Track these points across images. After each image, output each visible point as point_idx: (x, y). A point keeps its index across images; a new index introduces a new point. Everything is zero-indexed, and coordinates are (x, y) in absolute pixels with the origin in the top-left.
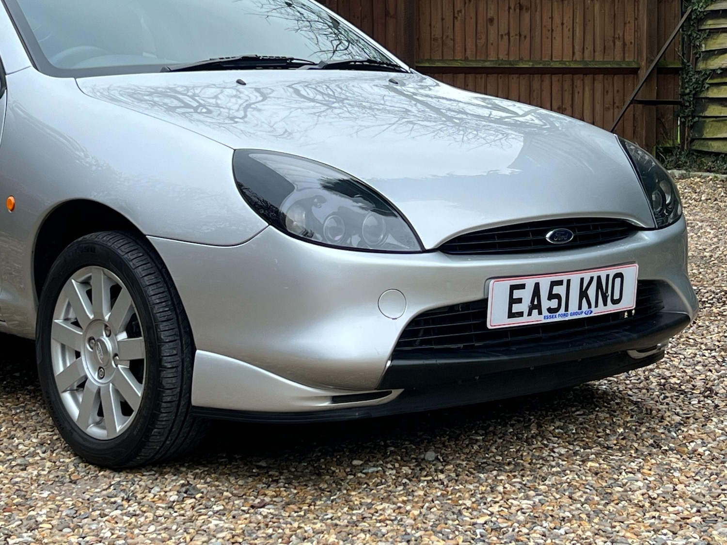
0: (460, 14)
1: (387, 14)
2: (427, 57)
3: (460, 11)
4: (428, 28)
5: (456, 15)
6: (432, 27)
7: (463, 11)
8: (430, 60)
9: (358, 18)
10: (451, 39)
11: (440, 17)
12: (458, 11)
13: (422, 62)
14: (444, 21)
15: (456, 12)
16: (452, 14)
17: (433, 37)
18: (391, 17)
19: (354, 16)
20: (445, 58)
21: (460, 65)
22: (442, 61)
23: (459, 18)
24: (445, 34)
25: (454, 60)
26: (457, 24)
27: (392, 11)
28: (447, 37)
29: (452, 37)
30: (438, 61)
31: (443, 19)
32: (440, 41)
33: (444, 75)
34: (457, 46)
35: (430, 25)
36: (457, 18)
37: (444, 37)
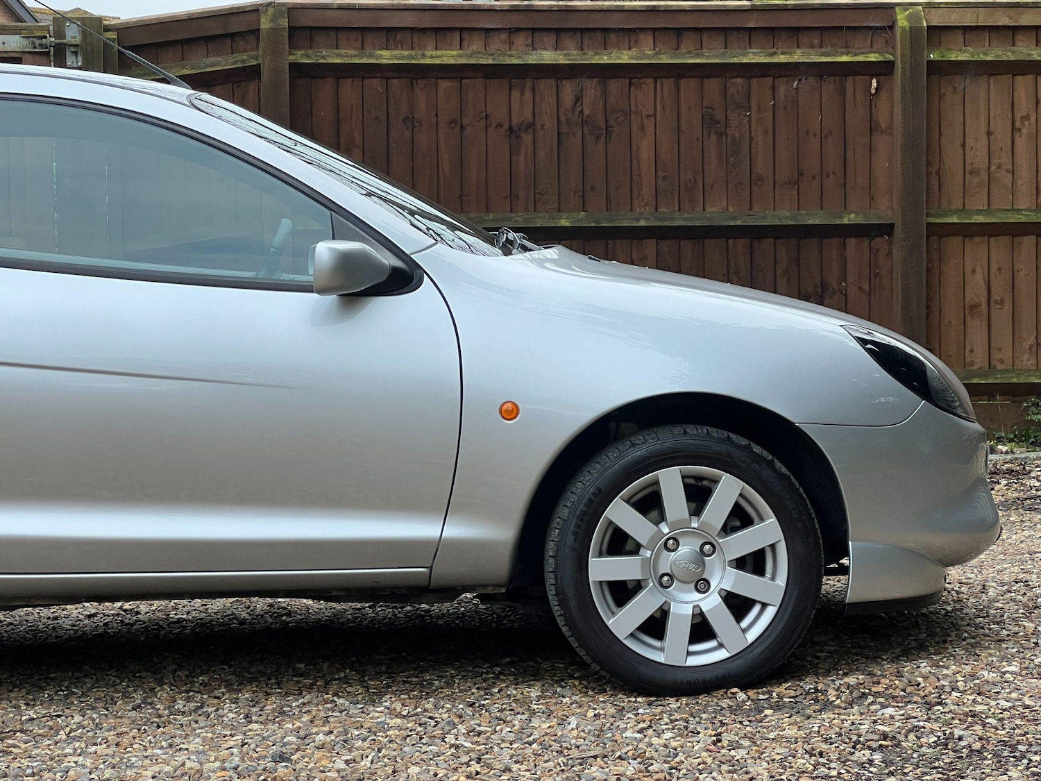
0: (1027, 123)
1: (873, 128)
2: (957, 203)
3: (1027, 117)
4: (960, 151)
5: (1018, 125)
6: (967, 148)
7: (1033, 118)
8: (963, 211)
9: (815, 135)
10: (1007, 171)
11: (983, 129)
12: (1022, 118)
13: (946, 215)
14: (992, 137)
15: (1018, 119)
16: (1009, 123)
17: (968, 168)
18: (882, 132)
19: (807, 133)
20: (995, 206)
21: (1023, 219)
22: (988, 211)
23: (1024, 131)
24: (995, 162)
25: (1013, 210)
26: (1021, 142)
27: (883, 120)
28: (999, 167)
29: (1010, 167)
30: (979, 212)
31: (989, 134)
32: (984, 175)
33: (992, 239)
34: (1020, 182)
35: (963, 145)
36: (1020, 130)
37: (993, 168)
